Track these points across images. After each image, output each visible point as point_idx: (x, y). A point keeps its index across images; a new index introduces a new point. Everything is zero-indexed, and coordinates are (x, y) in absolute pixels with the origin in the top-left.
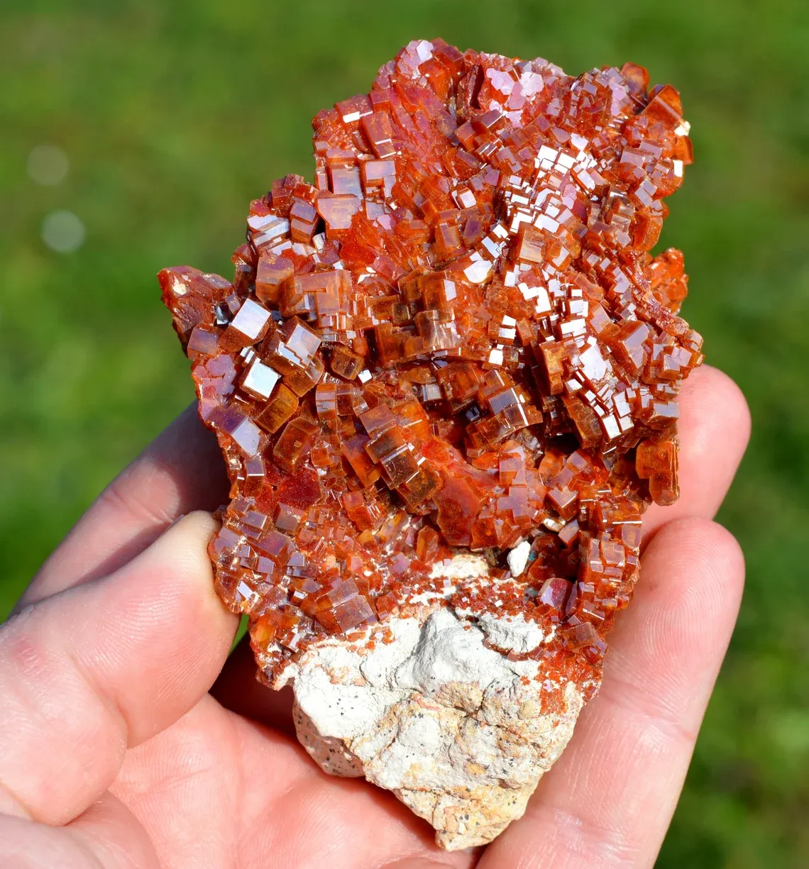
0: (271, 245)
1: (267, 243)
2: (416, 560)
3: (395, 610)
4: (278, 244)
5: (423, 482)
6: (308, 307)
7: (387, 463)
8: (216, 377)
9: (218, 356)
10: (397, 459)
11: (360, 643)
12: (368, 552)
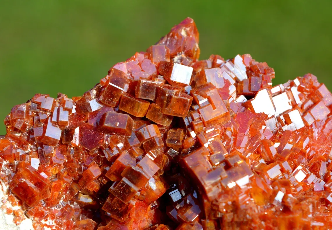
0: (229, 72)
1: (228, 70)
2: (73, 223)
3: (37, 219)
4: (230, 76)
5: (120, 209)
6: (201, 103)
7: (123, 182)
8: (141, 67)
9: (154, 64)
10: (128, 187)
11: (9, 205)
12: (68, 192)
